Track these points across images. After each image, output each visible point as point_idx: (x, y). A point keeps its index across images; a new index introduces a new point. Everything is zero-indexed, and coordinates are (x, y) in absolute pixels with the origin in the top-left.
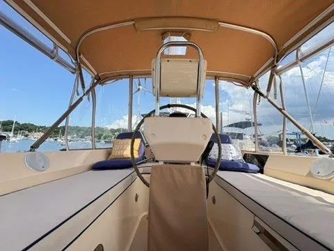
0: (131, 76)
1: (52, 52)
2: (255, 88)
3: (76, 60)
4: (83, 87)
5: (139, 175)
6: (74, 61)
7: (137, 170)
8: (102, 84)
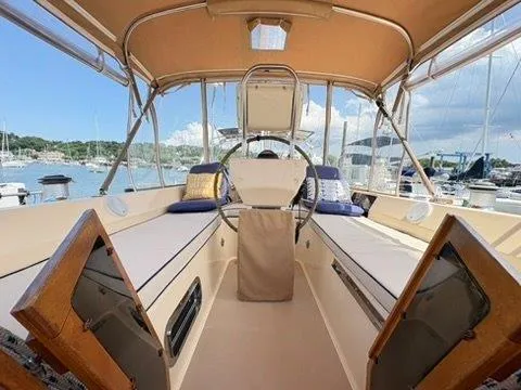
0: (203, 79)
1: (97, 60)
2: (380, 103)
3: (126, 63)
4: (140, 103)
5: (225, 218)
6: (123, 66)
7: (222, 214)
8: (162, 93)
